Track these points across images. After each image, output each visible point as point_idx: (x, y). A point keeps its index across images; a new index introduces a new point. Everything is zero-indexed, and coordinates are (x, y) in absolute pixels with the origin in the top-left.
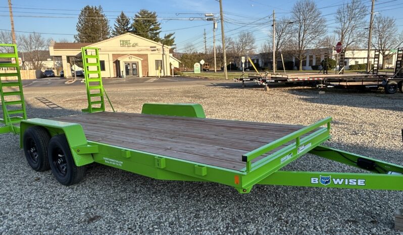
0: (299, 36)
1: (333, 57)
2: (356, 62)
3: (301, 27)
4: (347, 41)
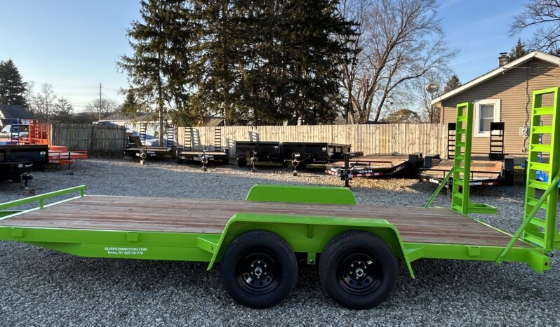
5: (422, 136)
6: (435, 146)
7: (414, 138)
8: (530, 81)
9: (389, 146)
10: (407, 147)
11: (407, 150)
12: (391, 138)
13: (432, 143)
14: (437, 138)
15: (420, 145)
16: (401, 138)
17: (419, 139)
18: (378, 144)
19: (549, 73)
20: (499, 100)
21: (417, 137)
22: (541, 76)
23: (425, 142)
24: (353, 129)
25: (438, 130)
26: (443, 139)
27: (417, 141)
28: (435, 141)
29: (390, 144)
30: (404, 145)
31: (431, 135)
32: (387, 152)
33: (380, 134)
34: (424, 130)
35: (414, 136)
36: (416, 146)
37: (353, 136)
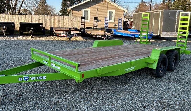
5: (70, 21)
6: (74, 24)
7: (67, 22)
8: (98, 4)
9: (57, 24)
10: (64, 25)
11: (64, 26)
12: (58, 21)
13: (73, 23)
14: (75, 22)
15: (69, 24)
16: (62, 22)
17: (69, 22)
18: (53, 23)
19: (103, 2)
20: (89, 10)
21: (68, 21)
22: (101, 3)
23: (71, 23)
24: (42, 17)
25: (75, 19)
26: (77, 22)
27: (68, 23)
28: (74, 23)
29: (58, 24)
30: (63, 24)
31: (73, 21)
32: (57, 27)
33: (53, 19)
34: (70, 19)
35: (67, 21)
36: (68, 24)
37: (42, 20)
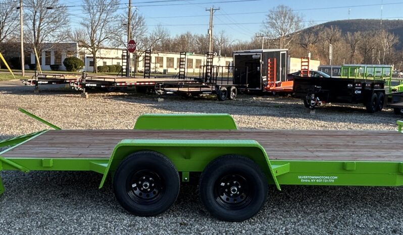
0: (34, 24)
1: (78, 55)
2: (105, 63)
3: (36, 12)
4: (98, 36)
